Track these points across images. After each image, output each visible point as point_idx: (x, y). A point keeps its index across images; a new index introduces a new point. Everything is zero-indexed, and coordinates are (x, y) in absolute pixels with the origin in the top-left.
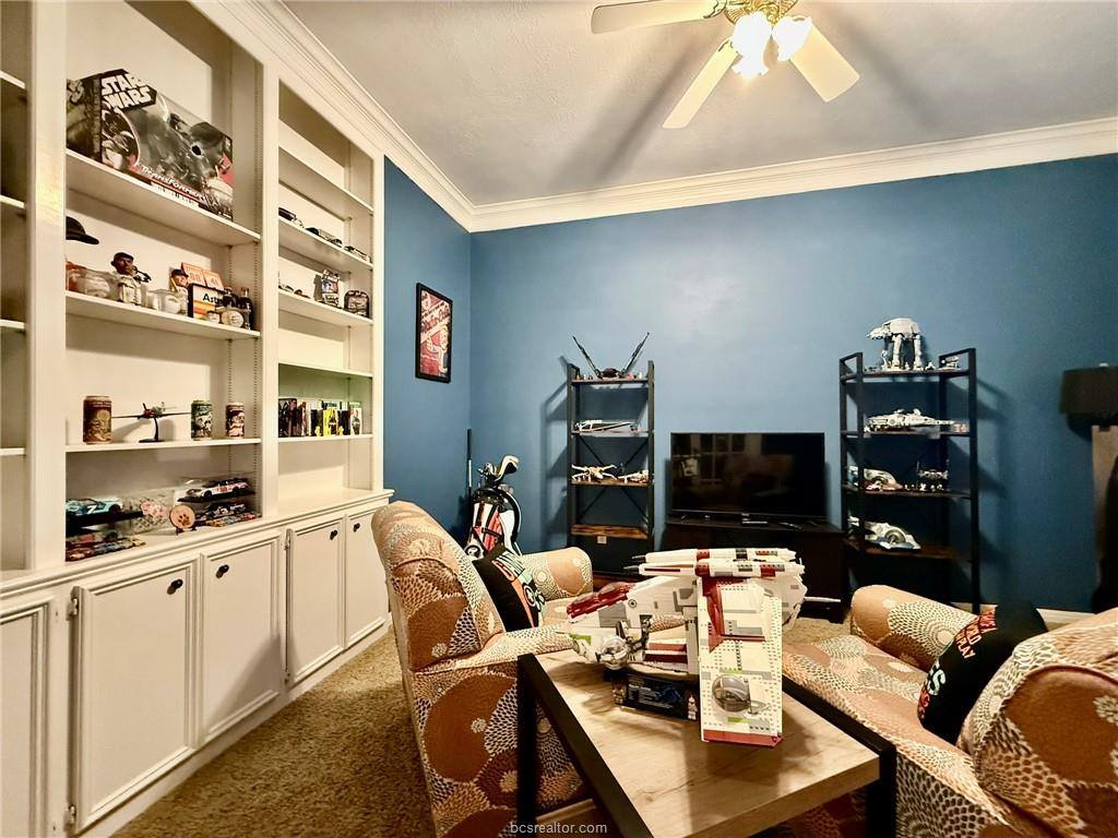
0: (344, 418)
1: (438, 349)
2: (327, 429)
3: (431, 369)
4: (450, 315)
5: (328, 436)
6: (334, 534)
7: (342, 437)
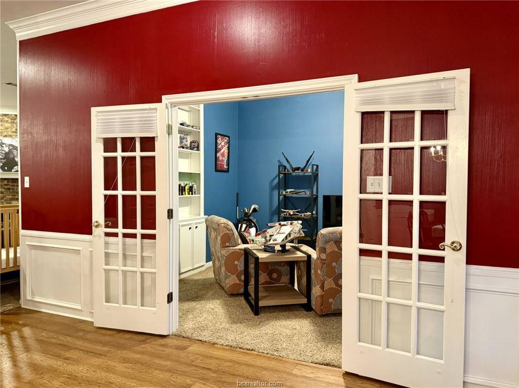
0: (191, 189)
1: (224, 158)
2: (187, 193)
3: (221, 168)
4: (229, 143)
5: (187, 195)
6: (190, 228)
7: (191, 195)
